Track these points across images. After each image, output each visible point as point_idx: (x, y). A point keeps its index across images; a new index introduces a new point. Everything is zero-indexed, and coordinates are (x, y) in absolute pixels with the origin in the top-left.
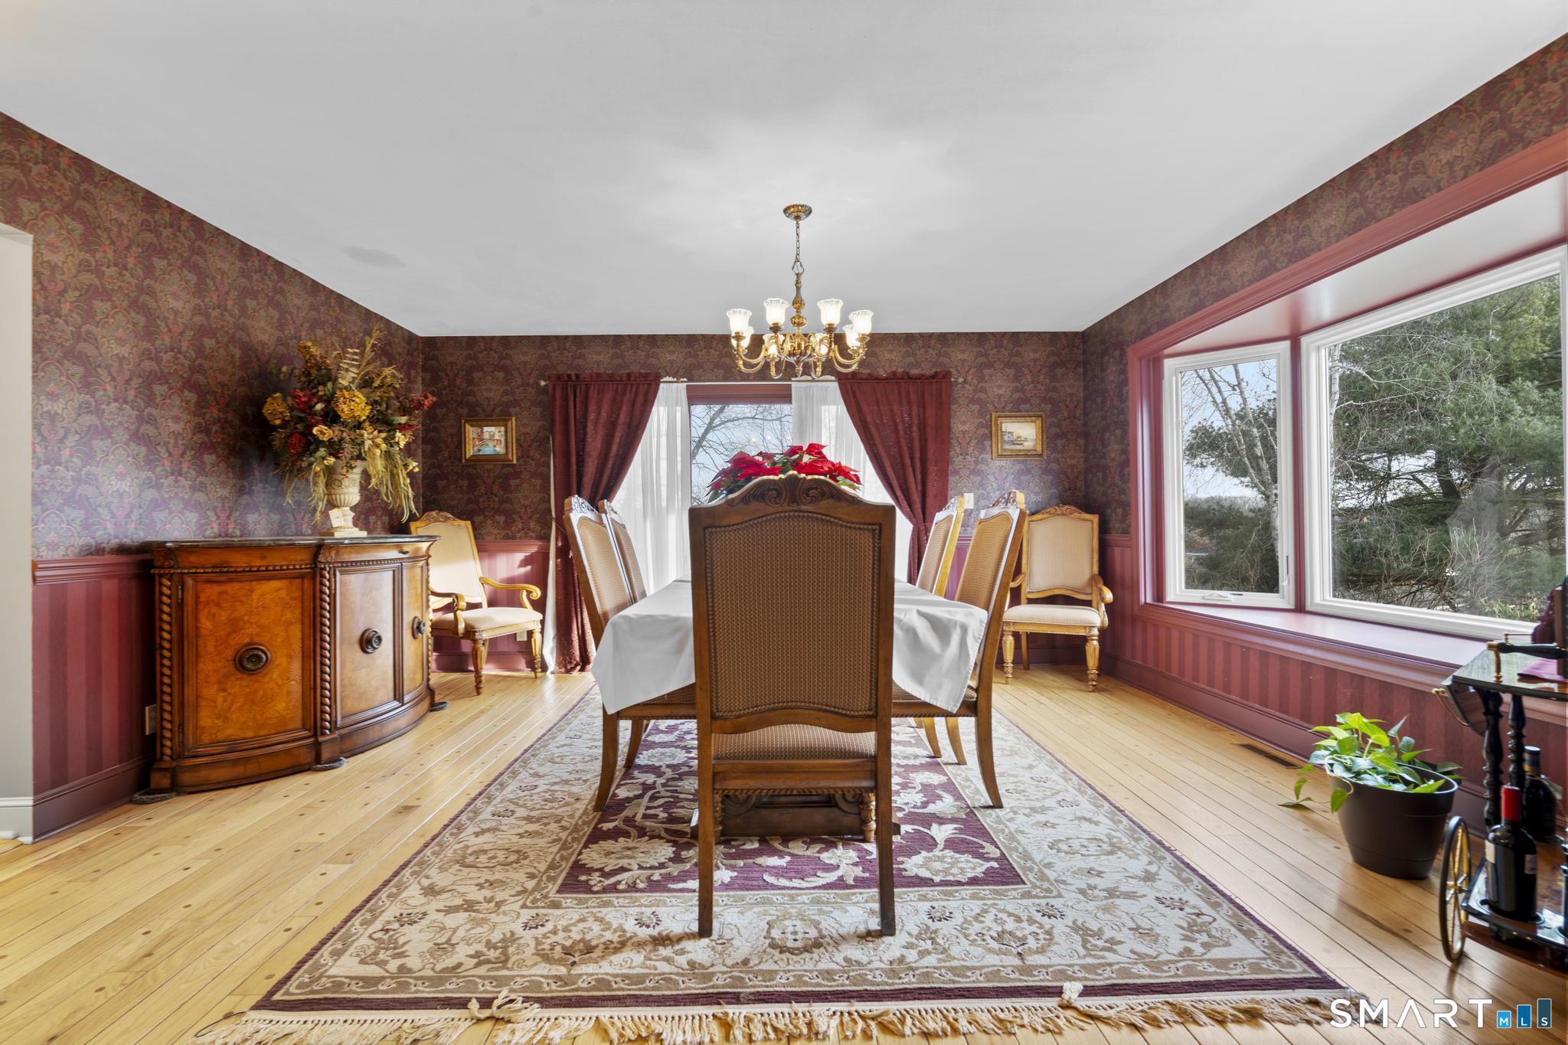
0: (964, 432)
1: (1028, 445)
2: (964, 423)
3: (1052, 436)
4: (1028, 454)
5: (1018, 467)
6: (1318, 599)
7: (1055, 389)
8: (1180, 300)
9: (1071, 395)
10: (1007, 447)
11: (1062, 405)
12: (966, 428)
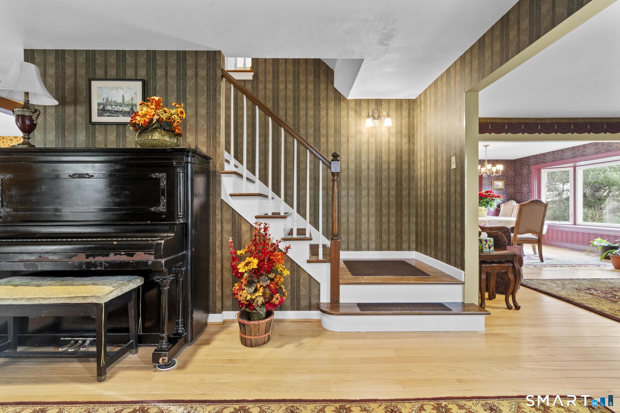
0: (485, 184)
1: (500, 187)
2: (485, 181)
3: (506, 185)
4: (500, 189)
5: (498, 192)
6: (579, 222)
7: (507, 173)
8: (548, 158)
9: (511, 175)
10: (495, 187)
11: (508, 177)
12: (485, 183)
